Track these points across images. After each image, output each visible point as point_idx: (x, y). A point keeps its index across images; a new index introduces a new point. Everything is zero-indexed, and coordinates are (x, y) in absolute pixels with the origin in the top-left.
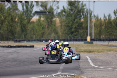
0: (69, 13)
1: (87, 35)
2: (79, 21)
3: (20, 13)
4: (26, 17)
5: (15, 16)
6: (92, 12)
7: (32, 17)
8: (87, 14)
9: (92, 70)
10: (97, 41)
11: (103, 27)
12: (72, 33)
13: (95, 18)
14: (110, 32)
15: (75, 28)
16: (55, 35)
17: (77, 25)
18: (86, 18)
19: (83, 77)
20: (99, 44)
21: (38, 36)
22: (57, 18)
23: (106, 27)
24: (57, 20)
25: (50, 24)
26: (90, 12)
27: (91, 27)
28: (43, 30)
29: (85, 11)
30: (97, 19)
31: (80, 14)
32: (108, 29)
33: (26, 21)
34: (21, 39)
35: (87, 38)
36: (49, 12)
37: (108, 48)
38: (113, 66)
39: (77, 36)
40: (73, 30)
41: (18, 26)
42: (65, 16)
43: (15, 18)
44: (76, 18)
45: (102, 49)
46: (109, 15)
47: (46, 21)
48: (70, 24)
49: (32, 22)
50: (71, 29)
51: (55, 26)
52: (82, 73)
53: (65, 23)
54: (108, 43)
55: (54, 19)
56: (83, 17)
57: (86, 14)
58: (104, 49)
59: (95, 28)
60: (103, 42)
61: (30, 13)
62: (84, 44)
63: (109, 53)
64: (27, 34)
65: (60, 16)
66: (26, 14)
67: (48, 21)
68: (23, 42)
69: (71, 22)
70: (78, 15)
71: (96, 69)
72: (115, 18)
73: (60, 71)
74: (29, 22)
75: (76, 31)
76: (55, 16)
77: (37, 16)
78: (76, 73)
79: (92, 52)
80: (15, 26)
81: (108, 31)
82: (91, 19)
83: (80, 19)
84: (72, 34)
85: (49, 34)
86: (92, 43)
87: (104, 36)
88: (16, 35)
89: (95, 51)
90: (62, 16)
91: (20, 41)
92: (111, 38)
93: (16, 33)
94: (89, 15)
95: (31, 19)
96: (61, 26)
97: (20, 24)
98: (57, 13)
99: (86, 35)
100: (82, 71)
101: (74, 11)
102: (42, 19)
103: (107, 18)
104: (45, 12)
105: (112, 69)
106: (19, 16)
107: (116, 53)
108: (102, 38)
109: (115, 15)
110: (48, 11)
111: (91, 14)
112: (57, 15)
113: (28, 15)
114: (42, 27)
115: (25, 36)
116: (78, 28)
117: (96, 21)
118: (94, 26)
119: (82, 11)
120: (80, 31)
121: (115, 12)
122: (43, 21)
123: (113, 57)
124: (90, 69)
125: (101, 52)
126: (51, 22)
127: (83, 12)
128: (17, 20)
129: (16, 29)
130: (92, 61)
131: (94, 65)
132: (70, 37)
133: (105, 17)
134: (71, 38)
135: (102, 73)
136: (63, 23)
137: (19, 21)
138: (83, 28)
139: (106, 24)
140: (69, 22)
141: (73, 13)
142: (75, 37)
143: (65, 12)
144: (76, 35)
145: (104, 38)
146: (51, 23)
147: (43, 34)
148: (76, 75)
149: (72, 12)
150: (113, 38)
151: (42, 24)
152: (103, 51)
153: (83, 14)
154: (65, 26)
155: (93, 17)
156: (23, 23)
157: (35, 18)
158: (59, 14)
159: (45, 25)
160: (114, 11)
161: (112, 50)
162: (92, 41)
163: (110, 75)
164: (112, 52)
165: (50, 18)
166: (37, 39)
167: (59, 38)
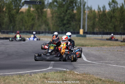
0: (61, 3)
1: (80, 28)
2: (72, 12)
3: (8, 2)
4: (15, 6)
5: (3, 5)
6: (85, 3)
7: (22, 7)
8: (81, 5)
9: (86, 65)
10: (90, 34)
11: (97, 20)
12: (64, 25)
13: (89, 9)
14: (104, 25)
15: (67, 20)
16: (45, 27)
17: (69, 16)
18: (79, 9)
19: (76, 72)
20: (92, 37)
21: (27, 27)
22: (48, 8)
23: (100, 19)
24: (48, 11)
25: (40, 15)
26: (84, 3)
27: (84, 19)
28: (33, 21)
29: (78, 2)
30: (90, 11)
31: (73, 5)
32: (102, 22)
33: (15, 11)
34: (8, 31)
35: (79, 30)
36: (40, 2)
37: (102, 42)
38: (107, 62)
39: (69, 29)
40: (65, 22)
41: (6, 17)
42: (56, 6)
43: (3, 8)
44: (69, 9)
45: (96, 43)
46: (104, 7)
47: (36, 12)
48: (62, 16)
49: (21, 12)
50: (62, 20)
51: (46, 17)
52: (75, 68)
53: (57, 14)
54: (102, 37)
55: (45, 10)
56: (76, 8)
57: (79, 5)
58: (98, 43)
59: (88, 20)
60: (96, 35)
61: (19, 2)
62: (76, 38)
63: (103, 47)
64: (15, 25)
65: (52, 7)
66: (14, 4)
67: (38, 11)
68: (11, 33)
69: (63, 14)
70: (71, 5)
71: (89, 65)
72: (110, 9)
73: (51, 66)
74: (18, 12)
75: (68, 23)
76: (46, 6)
77: (26, 5)
78: (68, 68)
79: (85, 46)
80: (3, 16)
81: (102, 24)
82: (84, 11)
83: (73, 10)
84: (63, 27)
85: (40, 26)
86: (85, 36)
87: (97, 29)
88: (4, 26)
89: (88, 46)
90: (54, 7)
91: (7, 33)
92: (105, 31)
93: (3, 23)
94: (82, 7)
95: (21, 9)
96: (52, 17)
97: (8, 14)
98: (48, 3)
99: (78, 28)
100: (74, 66)
101: (66, 1)
102: (32, 9)
103: (102, 9)
104: (35, 2)
105: (106, 65)
106: (7, 6)
107: (110, 47)
108: (95, 31)
109: (110, 7)
110: (38, 1)
111: (84, 6)
112: (48, 5)
113: (17, 5)
114: (31, 18)
115: (13, 27)
116: (70, 19)
117: (89, 13)
118: (88, 18)
119: (74, 2)
120: (72, 23)
121: (110, 4)
122: (33, 11)
123: (107, 52)
124: (83, 64)
125: (95, 46)
126: (42, 12)
127: (76, 3)
128: (4, 9)
129: (3, 19)
130: (85, 56)
131: (87, 60)
132: (61, 29)
133: (99, 8)
134: (63, 30)
135: (96, 68)
136: (54, 14)
137: (7, 11)
138: (76, 21)
139: (100, 16)
140: (61, 14)
141: (66, 3)
142: (67, 29)
143: (57, 2)
144: (69, 27)
145: (98, 32)
146: (42, 14)
147: (33, 25)
148: (68, 70)
149: (64, 3)
150: (107, 31)
151: (32, 15)
152: (97, 45)
153: (76, 5)
154: (56, 17)
155: (86, 8)
156: (11, 12)
157: (25, 8)
158: (50, 5)
159: (35, 16)
160: (109, 2)
161: (106, 45)
162: (85, 34)
163: (104, 71)
164: (106, 47)
165: (41, 8)
166: (26, 31)
167: (50, 30)
